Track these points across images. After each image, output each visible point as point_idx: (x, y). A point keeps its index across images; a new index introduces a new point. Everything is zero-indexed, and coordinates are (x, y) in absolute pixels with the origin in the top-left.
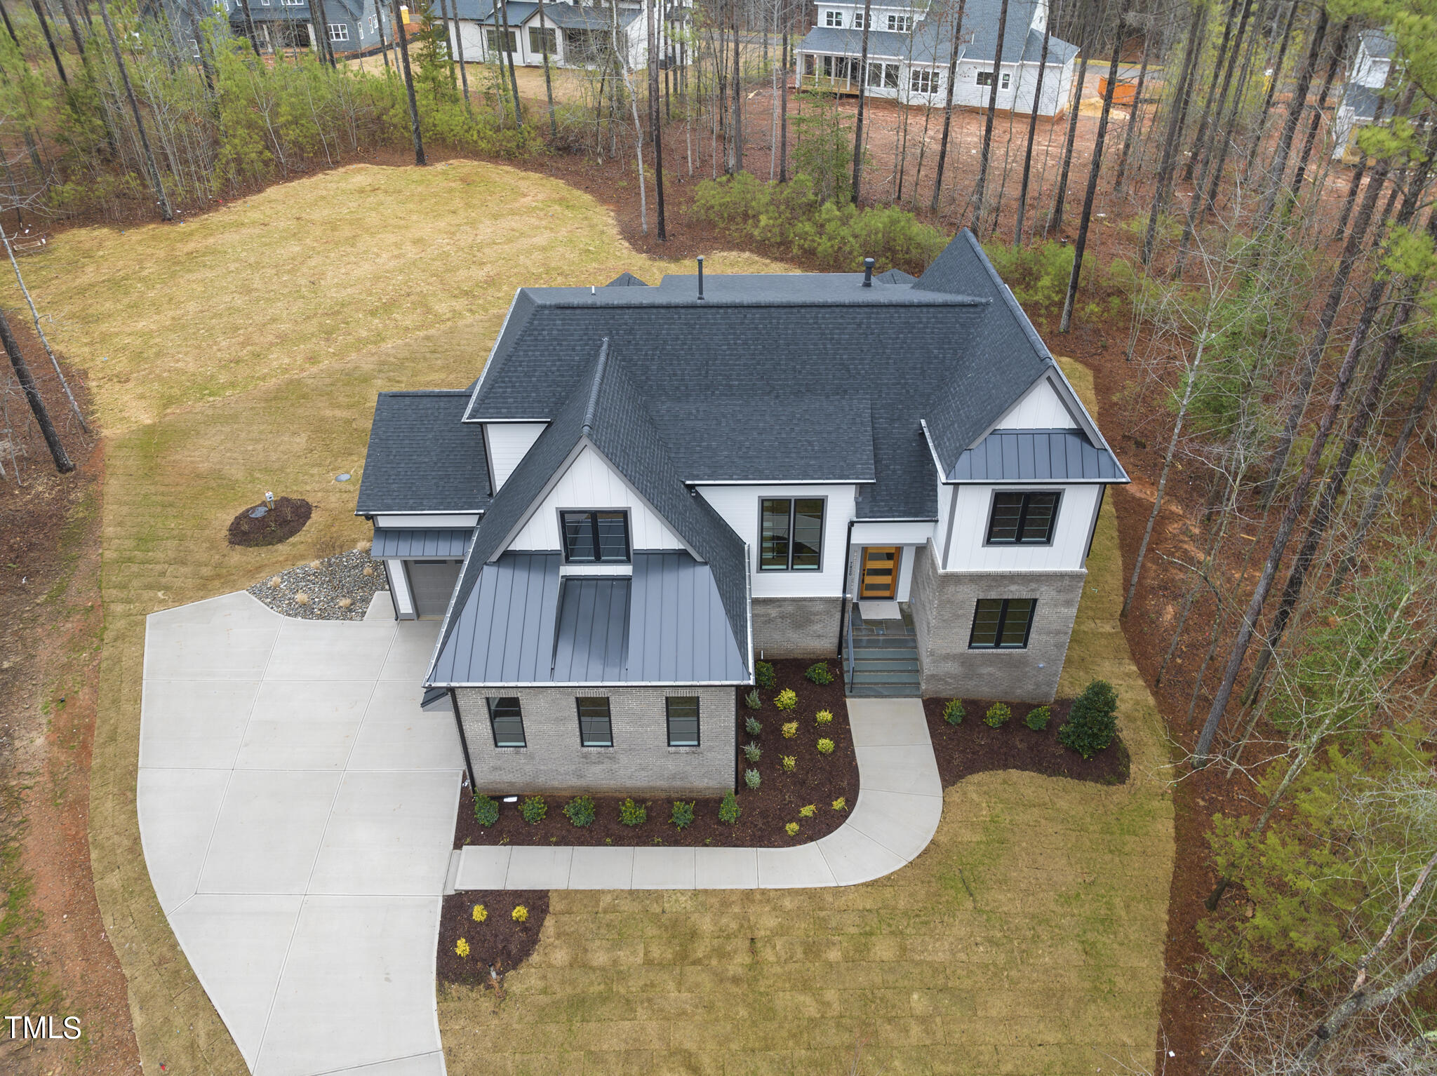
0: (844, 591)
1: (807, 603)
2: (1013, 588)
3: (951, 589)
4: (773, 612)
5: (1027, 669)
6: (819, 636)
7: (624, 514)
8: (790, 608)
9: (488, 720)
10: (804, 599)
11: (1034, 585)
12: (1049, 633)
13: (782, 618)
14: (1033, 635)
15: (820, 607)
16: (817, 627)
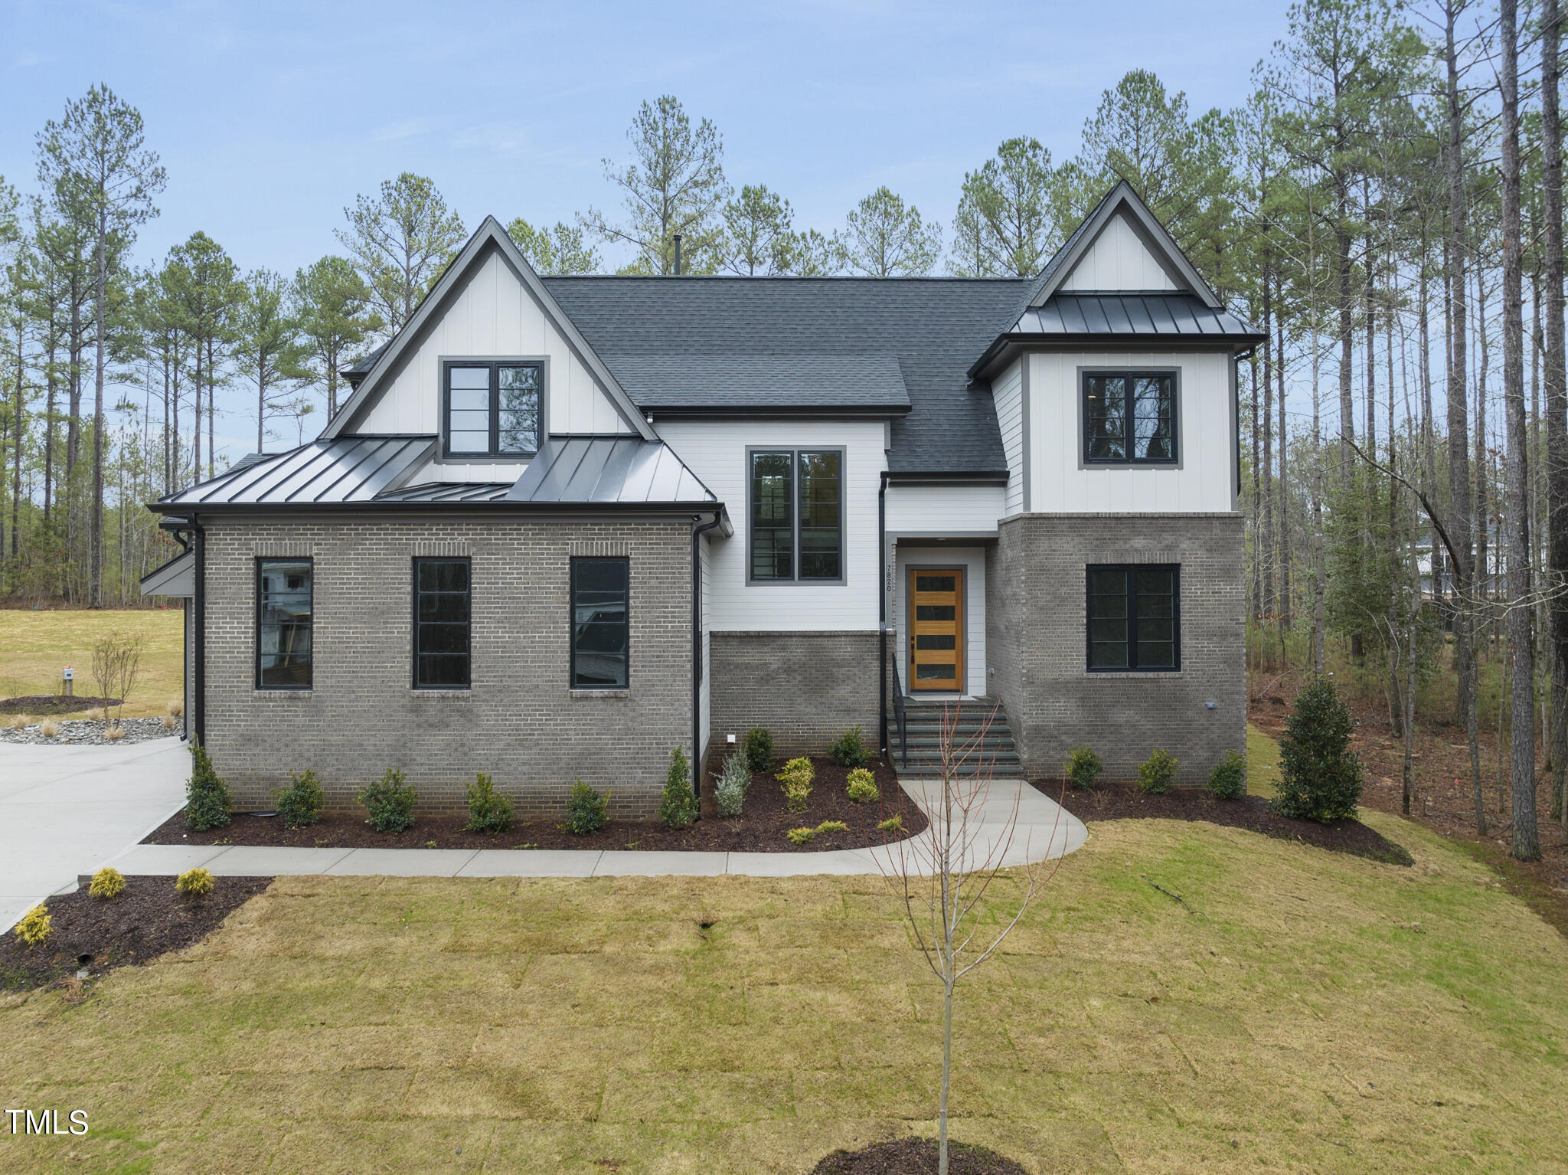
0: (882, 618)
1: (826, 642)
2: (1139, 542)
3: (1043, 545)
4: (773, 659)
5: (1190, 713)
6: (848, 711)
7: (538, 368)
8: (798, 652)
9: (251, 614)
10: (821, 635)
11: (1168, 538)
12: (1210, 635)
13: (788, 671)
14: (1188, 643)
15: (846, 650)
16: (843, 691)
